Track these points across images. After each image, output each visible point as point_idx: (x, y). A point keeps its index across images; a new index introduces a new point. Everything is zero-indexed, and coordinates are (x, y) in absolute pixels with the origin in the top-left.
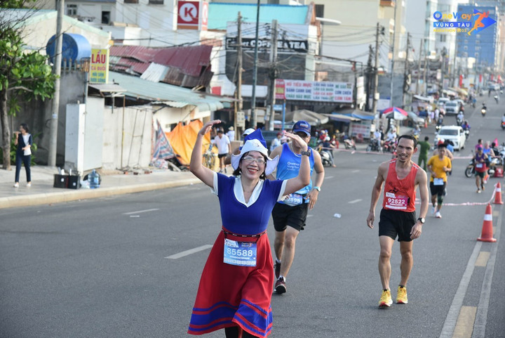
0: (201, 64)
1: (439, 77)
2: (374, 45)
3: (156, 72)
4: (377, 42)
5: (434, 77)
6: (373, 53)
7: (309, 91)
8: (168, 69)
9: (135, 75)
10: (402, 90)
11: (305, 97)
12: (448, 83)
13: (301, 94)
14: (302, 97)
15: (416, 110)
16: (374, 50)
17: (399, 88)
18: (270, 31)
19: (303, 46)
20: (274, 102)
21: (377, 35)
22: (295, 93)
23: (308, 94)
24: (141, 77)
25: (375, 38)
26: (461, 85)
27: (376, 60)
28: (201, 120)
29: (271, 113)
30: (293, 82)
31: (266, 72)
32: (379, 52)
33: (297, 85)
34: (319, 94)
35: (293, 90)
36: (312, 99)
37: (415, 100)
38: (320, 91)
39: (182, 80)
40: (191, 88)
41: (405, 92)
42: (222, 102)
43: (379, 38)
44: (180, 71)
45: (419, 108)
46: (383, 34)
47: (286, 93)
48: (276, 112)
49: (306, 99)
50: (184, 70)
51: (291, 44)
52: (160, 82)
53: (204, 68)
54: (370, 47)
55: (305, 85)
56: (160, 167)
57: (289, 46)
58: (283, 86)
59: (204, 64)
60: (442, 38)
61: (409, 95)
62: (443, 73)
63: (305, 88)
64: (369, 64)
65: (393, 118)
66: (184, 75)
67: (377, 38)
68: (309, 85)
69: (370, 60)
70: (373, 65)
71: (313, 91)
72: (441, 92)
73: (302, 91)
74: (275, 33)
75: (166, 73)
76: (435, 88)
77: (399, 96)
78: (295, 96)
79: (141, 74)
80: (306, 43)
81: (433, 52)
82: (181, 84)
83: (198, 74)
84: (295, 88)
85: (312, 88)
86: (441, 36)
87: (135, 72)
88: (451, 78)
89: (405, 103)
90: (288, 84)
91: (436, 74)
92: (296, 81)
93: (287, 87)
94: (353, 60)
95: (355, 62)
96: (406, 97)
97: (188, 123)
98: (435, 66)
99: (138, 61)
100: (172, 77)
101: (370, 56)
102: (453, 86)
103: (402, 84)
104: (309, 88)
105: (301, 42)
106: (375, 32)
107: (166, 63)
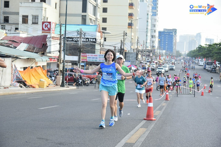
0: (42, 43)
1: (151, 55)
2: (123, 40)
3: (23, 46)
4: (124, 38)
5: (149, 56)
6: (122, 43)
7: (97, 58)
8: (28, 45)
9: (14, 48)
10: (135, 59)
11: (95, 60)
12: (155, 58)
13: (93, 59)
14: (94, 60)
15: (141, 67)
16: (123, 42)
17: (135, 58)
18: (79, 33)
19: (94, 40)
20: (81, 62)
21: (124, 36)
22: (91, 59)
23: (96, 59)
24: (16, 48)
25: (123, 37)
26: (160, 59)
27: (123, 46)
28: (42, 67)
29: (80, 66)
30: (90, 54)
31: (77, 50)
32: (125, 42)
33: (92, 55)
34: (101, 59)
35: (90, 58)
36: (98, 61)
37: (141, 63)
38: (101, 58)
39: (34, 50)
40: (37, 53)
41: (137, 60)
42: (49, 58)
43: (125, 37)
44: (34, 46)
45: (142, 66)
46: (126, 35)
47: (87, 59)
48: (82, 66)
49: (95, 61)
50: (35, 45)
51: (90, 39)
52: (24, 50)
53: (44, 44)
54: (121, 41)
55: (95, 56)
56: (15, 86)
57: (89, 40)
58: (86, 56)
59: (44, 43)
60: (153, 42)
61: (139, 61)
62: (153, 54)
63: (95, 57)
64: (121, 47)
65: (131, 69)
66: (35, 48)
67: (124, 37)
68: (97, 56)
69: (121, 46)
70: (122, 48)
71: (98, 58)
72: (152, 61)
73: (94, 58)
74: (81, 34)
75: (27, 47)
76: (150, 60)
77: (134, 61)
78: (91, 60)
79: (16, 47)
80: (95, 39)
81: (149, 46)
82: (34, 51)
83: (41, 47)
84: (91, 57)
85: (98, 57)
86: (153, 41)
87: (14, 46)
88: (156, 56)
89: (137, 64)
90: (88, 55)
91: (150, 54)
92: (91, 54)
93: (88, 56)
94: (114, 46)
95: (115, 47)
96: (137, 62)
97: (34, 67)
98: (149, 51)
99: (16, 42)
100: (30, 49)
101: (121, 44)
102: (157, 59)
103: (136, 56)
104: (97, 57)
105: (93, 39)
106: (123, 35)
107: (28, 43)
